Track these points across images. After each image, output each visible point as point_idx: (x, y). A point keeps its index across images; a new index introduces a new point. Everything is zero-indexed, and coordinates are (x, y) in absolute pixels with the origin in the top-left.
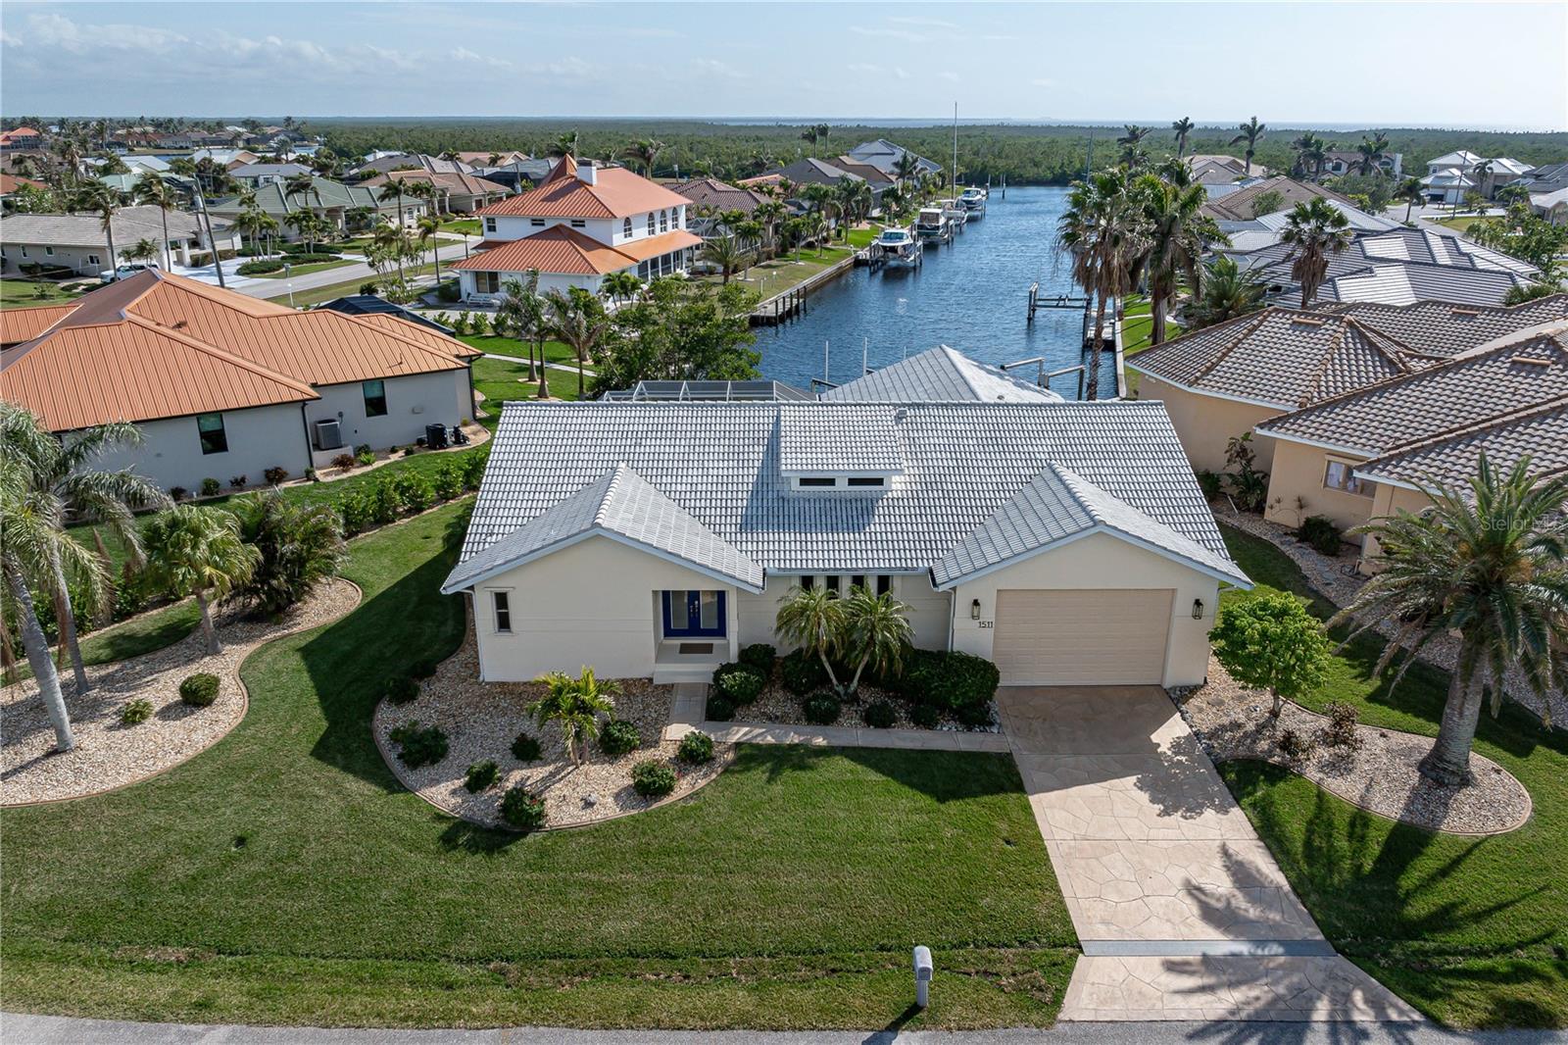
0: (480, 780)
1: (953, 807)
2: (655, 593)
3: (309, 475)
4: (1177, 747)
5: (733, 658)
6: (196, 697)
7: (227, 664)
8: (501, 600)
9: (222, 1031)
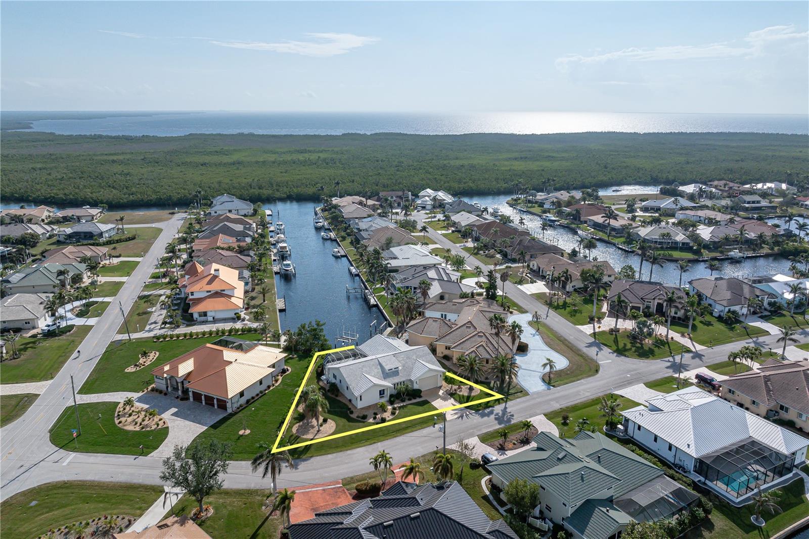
0: (375, 418)
1: (424, 406)
4: (443, 394)
5: (390, 396)
6: (325, 421)
8: (361, 396)
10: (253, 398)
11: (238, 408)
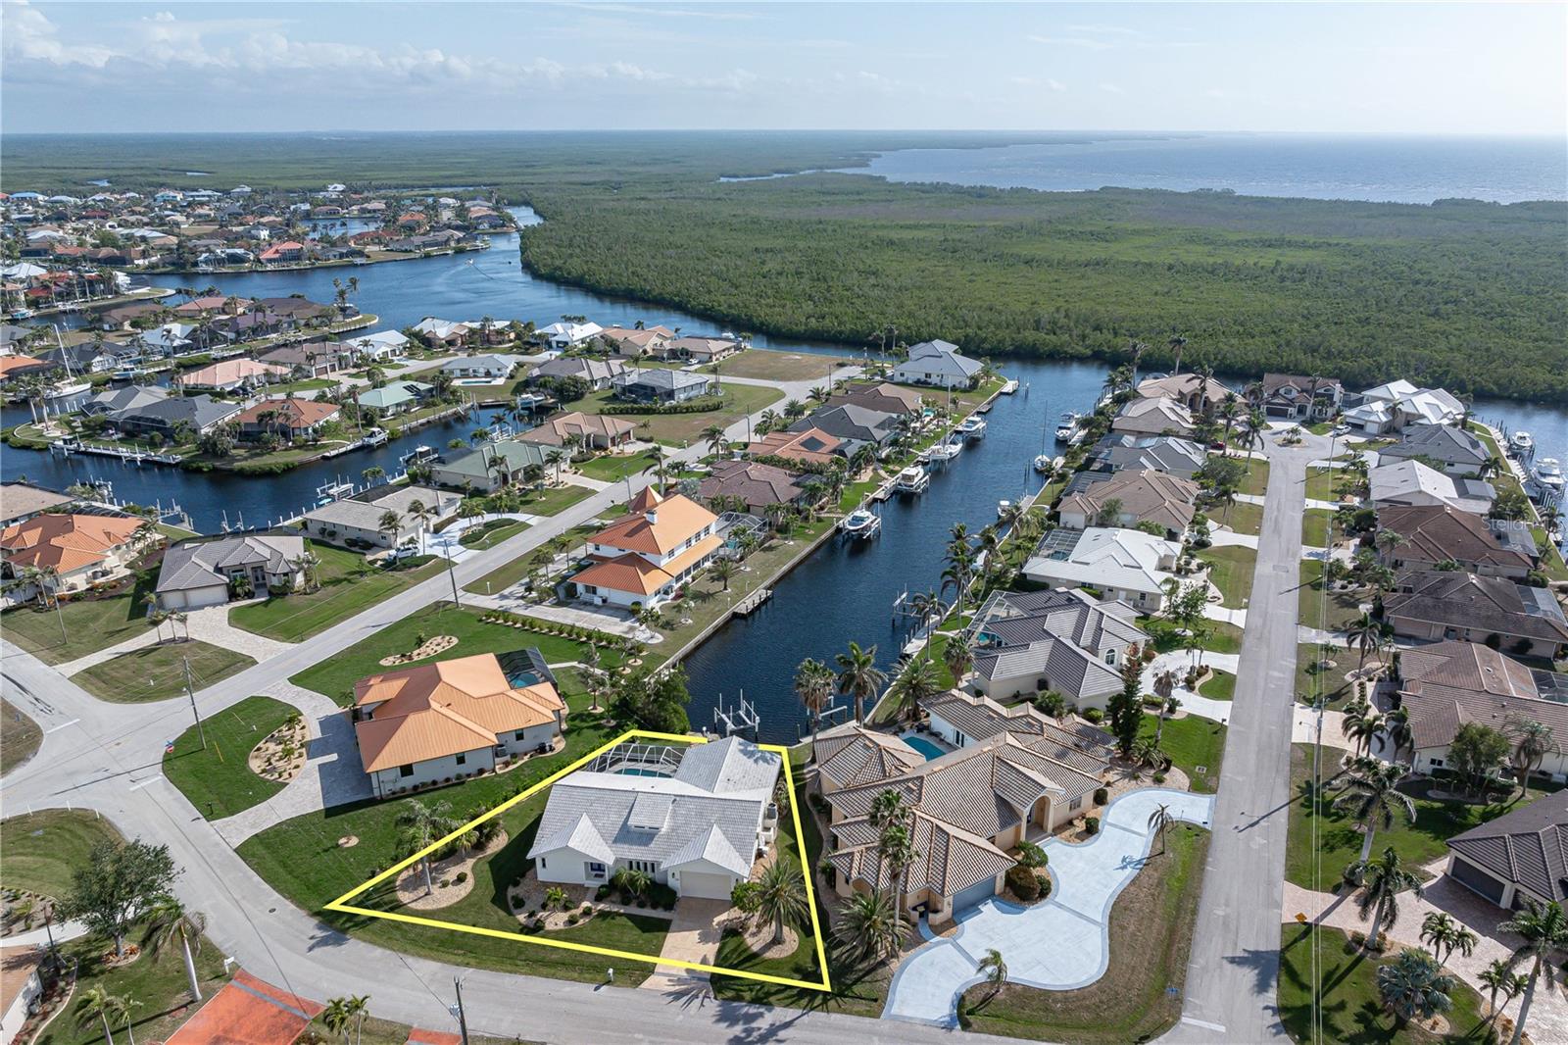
0: (532, 914)
1: (647, 934)
2: (586, 863)
3: (494, 770)
4: (719, 923)
5: (607, 883)
6: (461, 879)
7: (467, 867)
8: (543, 860)
9: (471, 970)
10: (434, 783)
11: (394, 793)
